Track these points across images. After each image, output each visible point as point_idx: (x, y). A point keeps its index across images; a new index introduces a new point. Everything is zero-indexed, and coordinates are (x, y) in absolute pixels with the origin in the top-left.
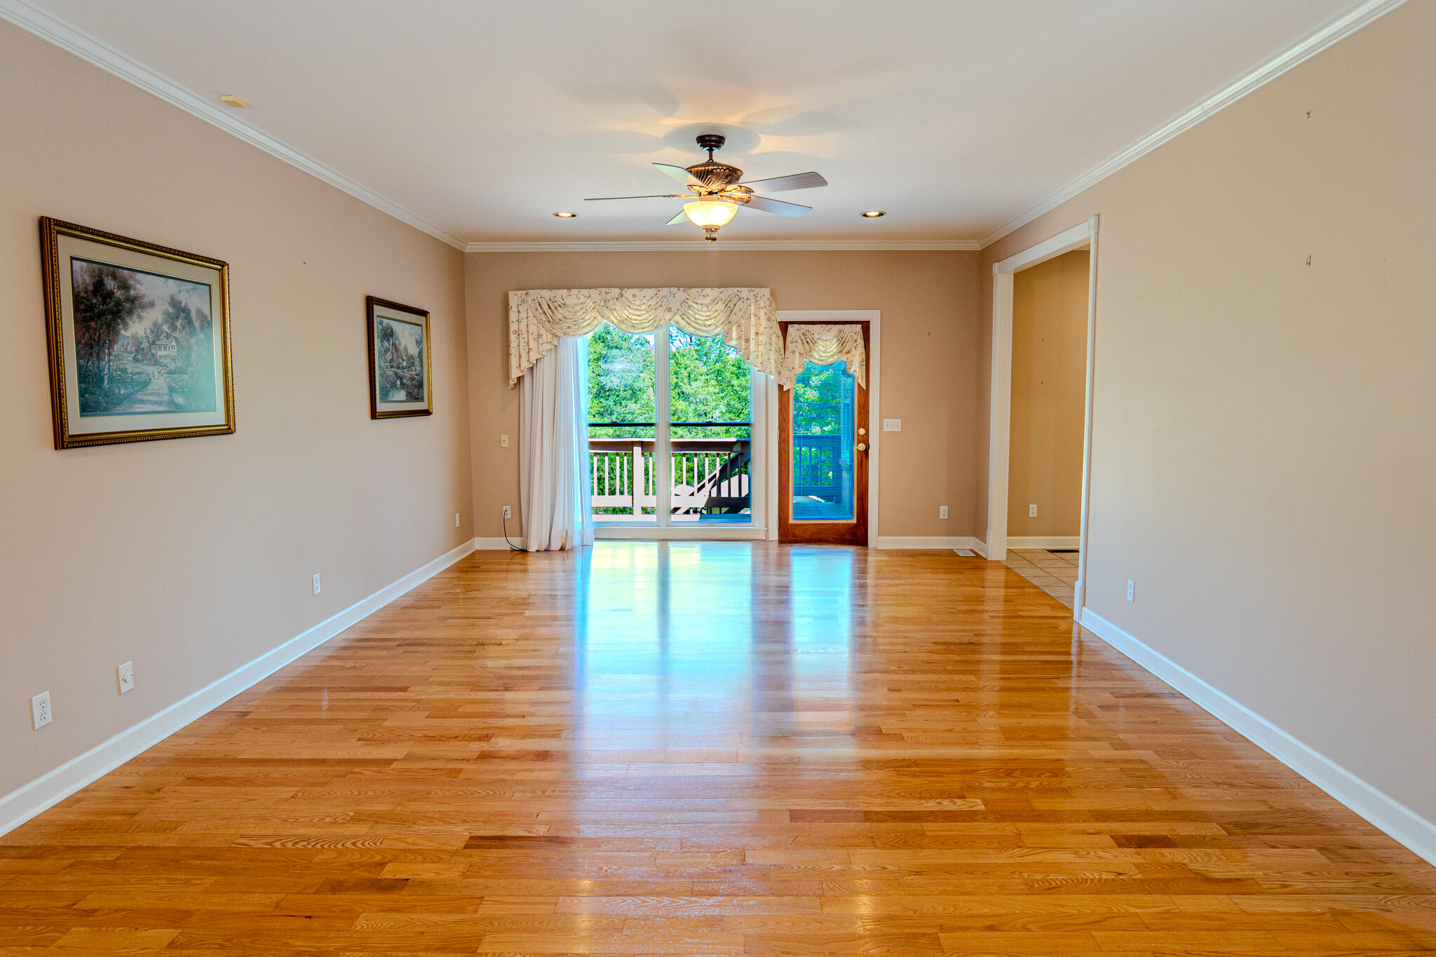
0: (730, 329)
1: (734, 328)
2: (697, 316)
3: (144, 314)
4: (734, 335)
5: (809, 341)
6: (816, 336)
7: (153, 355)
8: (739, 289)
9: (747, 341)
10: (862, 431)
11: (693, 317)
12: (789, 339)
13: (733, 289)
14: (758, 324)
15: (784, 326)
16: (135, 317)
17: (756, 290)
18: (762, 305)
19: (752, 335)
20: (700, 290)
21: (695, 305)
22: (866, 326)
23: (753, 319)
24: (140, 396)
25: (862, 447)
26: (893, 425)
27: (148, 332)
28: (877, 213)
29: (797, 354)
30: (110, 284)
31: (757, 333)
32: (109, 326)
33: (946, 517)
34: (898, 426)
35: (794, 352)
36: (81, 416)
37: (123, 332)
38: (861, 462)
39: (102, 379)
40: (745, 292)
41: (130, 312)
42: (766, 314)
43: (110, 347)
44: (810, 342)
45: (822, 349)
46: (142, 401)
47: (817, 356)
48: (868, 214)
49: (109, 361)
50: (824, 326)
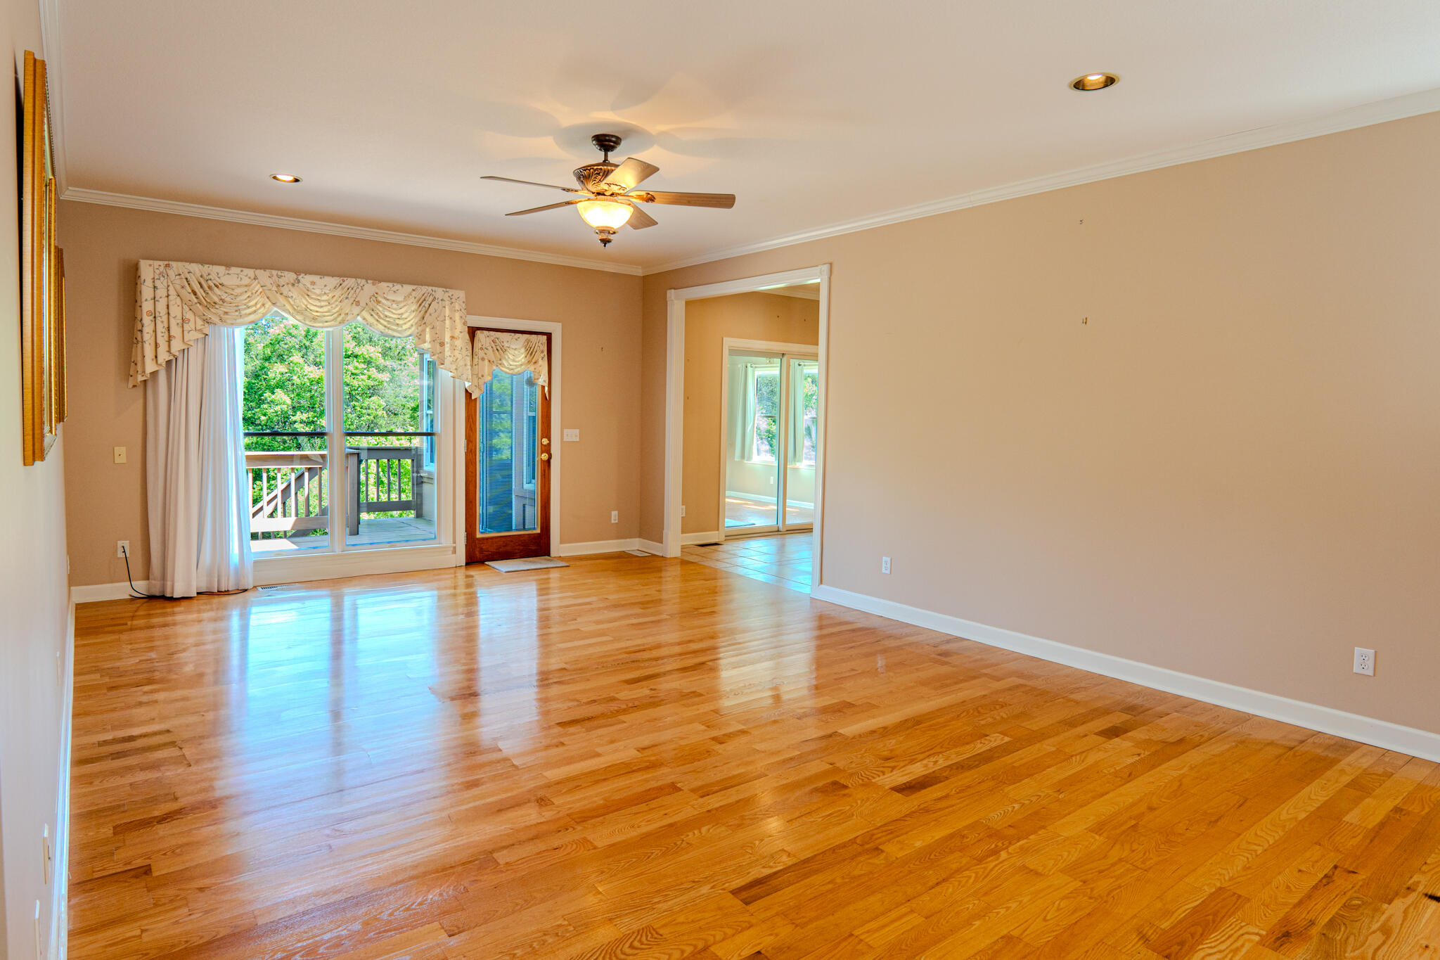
0: (424, 331)
1: (428, 330)
2: (387, 313)
4: (428, 337)
5: (499, 349)
6: (506, 344)
8: (434, 288)
9: (442, 344)
10: (545, 441)
11: (383, 314)
12: (477, 345)
13: (426, 287)
14: (453, 328)
15: (473, 332)
17: (451, 292)
18: (457, 307)
19: (447, 339)
20: (390, 285)
21: (384, 301)
22: (549, 336)
23: (448, 322)
25: (545, 456)
26: (573, 435)
29: (486, 361)
31: (452, 337)
33: (617, 522)
34: (576, 436)
35: (483, 359)
38: (544, 471)
40: (439, 292)
42: (461, 317)
44: (501, 350)
45: (511, 357)
47: (506, 364)
50: (513, 334)
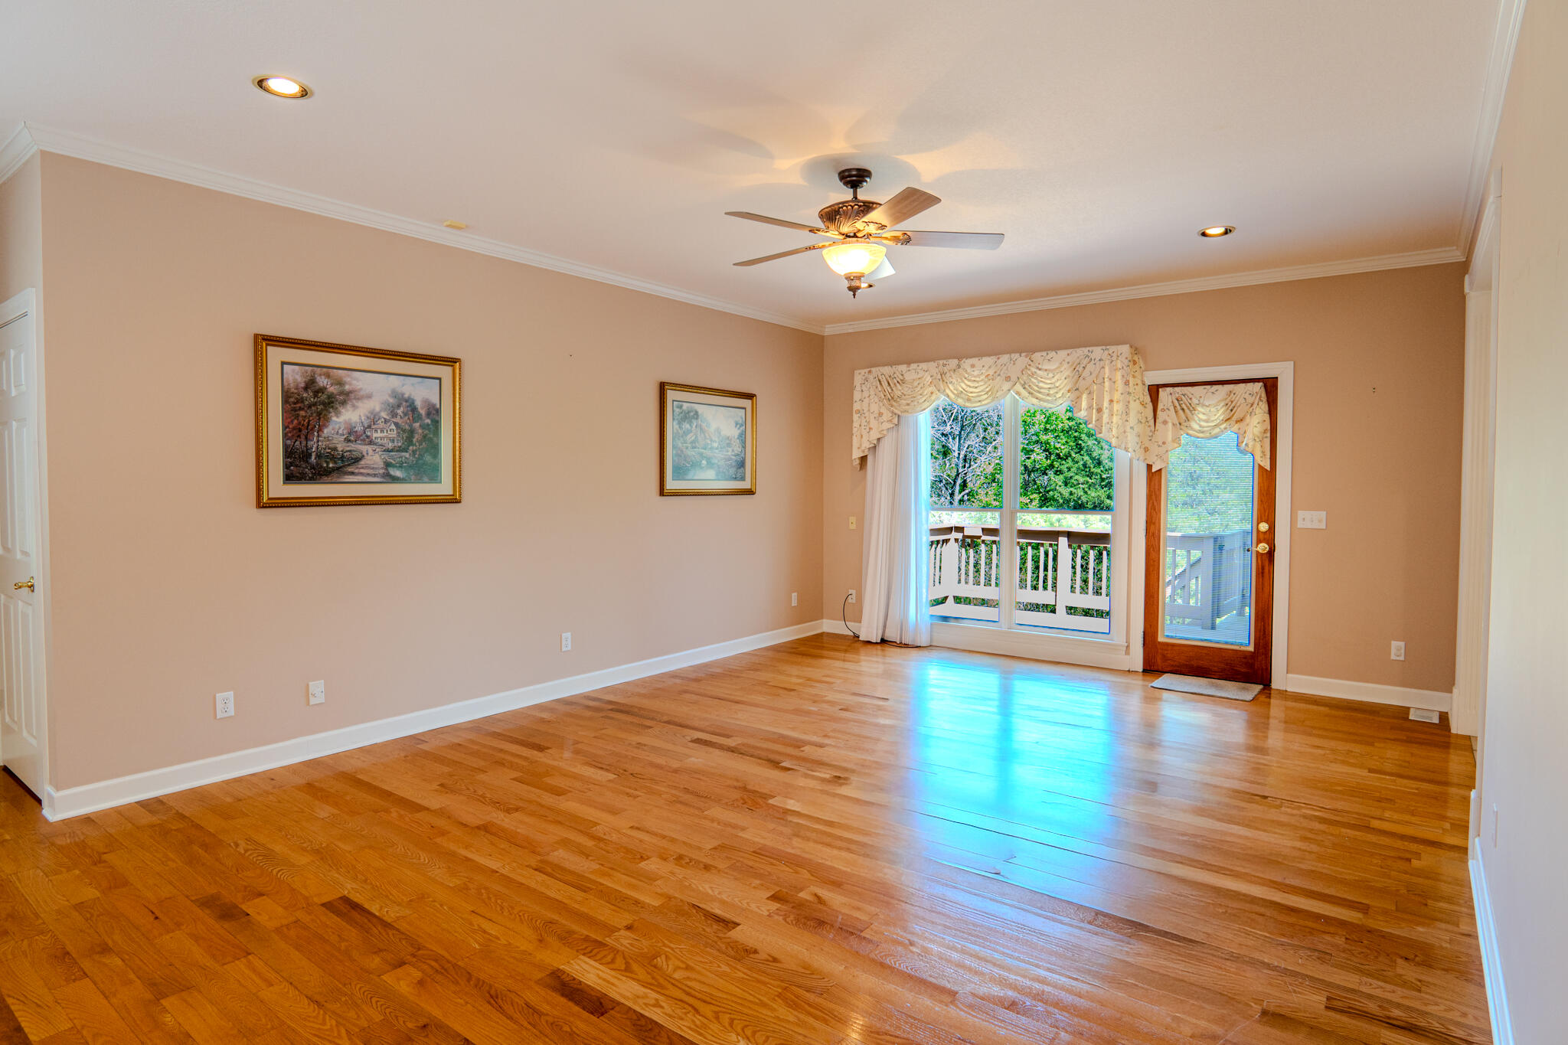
0: (1079, 397)
1: (1084, 396)
2: (1041, 385)
3: (359, 404)
4: (1084, 404)
5: (1185, 408)
6: (1195, 401)
7: (368, 437)
8: (1090, 349)
9: (1099, 410)
10: (1264, 527)
11: (1037, 386)
12: (1160, 406)
13: (1083, 349)
14: (1112, 390)
15: (1154, 391)
16: (349, 407)
17: (1112, 349)
18: (1119, 366)
19: (1106, 404)
20: (1044, 354)
21: (1038, 372)
22: (1270, 386)
23: (1107, 384)
24: (350, 469)
25: (1263, 547)
26: (1312, 519)
27: (363, 418)
28: (1222, 230)
29: (1170, 424)
30: (322, 381)
31: (1111, 401)
32: (319, 414)
33: (1402, 658)
34: (1320, 521)
35: (1165, 422)
36: (284, 483)
37: (334, 419)
38: (1263, 568)
39: (310, 455)
40: (1097, 352)
41: (344, 403)
42: (1123, 376)
43: (320, 430)
44: (1184, 410)
45: (1201, 416)
46: (353, 473)
47: (1196, 427)
48: (1208, 232)
49: (318, 441)
50: (1209, 387)
